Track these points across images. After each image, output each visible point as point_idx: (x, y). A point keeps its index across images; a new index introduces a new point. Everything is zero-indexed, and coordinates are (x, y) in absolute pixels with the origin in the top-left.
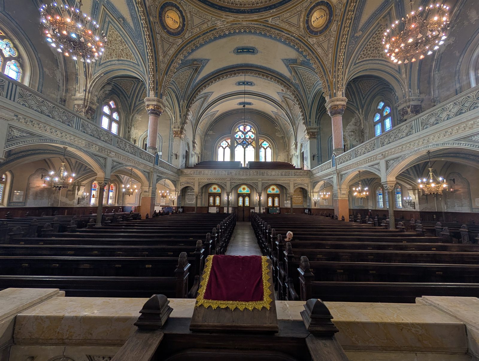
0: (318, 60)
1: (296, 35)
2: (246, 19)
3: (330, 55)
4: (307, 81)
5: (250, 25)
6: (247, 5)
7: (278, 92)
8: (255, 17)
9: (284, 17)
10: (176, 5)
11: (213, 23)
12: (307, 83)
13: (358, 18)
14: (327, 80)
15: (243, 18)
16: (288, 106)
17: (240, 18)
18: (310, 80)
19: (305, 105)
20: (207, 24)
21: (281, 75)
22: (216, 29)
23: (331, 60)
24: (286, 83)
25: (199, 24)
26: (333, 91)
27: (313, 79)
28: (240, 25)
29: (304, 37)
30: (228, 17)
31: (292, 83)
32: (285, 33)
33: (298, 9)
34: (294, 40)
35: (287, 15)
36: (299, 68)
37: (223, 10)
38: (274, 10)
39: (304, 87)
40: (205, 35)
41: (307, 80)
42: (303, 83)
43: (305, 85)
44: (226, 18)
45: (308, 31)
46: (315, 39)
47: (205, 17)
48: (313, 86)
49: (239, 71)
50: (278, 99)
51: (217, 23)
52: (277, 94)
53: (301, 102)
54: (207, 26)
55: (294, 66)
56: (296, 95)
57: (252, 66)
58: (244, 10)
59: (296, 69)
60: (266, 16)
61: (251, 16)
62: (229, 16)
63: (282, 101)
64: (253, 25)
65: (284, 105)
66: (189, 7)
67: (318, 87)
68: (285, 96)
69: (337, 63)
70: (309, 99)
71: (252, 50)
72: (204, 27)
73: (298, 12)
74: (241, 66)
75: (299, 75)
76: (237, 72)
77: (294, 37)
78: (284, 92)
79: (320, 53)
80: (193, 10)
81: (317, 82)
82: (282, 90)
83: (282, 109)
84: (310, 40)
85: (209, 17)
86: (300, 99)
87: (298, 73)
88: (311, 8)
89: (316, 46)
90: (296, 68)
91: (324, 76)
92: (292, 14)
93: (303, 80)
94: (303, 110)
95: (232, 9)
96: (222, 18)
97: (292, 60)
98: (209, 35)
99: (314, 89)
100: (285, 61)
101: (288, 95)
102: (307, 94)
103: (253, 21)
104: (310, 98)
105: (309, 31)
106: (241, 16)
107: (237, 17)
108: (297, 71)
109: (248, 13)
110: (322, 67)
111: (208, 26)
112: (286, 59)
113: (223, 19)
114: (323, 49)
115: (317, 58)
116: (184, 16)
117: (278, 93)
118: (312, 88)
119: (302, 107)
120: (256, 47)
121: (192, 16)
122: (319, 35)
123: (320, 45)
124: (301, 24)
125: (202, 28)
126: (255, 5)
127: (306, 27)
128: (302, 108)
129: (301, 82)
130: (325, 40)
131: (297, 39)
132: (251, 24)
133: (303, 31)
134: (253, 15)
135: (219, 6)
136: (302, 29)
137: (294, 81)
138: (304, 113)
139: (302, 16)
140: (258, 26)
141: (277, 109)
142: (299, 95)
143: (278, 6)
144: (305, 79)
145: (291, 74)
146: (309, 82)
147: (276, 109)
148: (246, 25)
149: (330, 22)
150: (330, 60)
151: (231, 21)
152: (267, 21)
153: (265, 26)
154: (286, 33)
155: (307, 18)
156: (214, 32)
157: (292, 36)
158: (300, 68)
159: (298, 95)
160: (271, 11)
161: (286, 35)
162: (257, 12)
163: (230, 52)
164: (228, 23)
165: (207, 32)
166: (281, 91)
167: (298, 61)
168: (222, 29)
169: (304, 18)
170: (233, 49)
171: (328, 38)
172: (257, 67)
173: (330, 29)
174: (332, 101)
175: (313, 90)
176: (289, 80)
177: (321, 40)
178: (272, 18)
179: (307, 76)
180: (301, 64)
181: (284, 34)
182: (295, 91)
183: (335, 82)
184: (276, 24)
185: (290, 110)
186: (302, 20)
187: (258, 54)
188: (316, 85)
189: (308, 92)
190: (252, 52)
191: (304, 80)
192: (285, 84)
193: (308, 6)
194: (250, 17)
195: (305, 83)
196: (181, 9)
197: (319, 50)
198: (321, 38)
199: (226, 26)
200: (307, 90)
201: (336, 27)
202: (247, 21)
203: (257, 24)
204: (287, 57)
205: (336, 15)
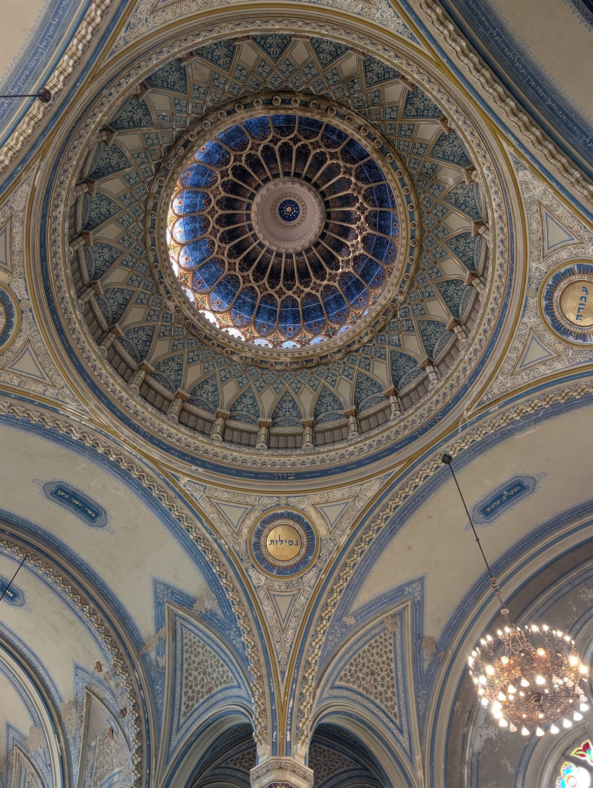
0: (259, 628)
1: (226, 544)
2: (135, 445)
3: (290, 632)
4: (195, 673)
5: (136, 460)
6: (148, 424)
7: (82, 664)
8: (156, 454)
9: (216, 494)
10: (11, 306)
11: (60, 397)
12: (191, 678)
13: (354, 588)
14: (272, 695)
15: (129, 438)
16: (87, 727)
17: (122, 433)
18: (205, 673)
19: (157, 748)
20: (44, 388)
21: (124, 618)
22: (57, 411)
23: (291, 646)
24: (126, 648)
25: (27, 375)
26: (285, 735)
27: (215, 676)
28: (114, 445)
29: (242, 560)
30: (98, 412)
31: (143, 657)
32: (203, 525)
33: (248, 499)
34: (216, 553)
35: (223, 495)
36: (187, 625)
37: (96, 394)
38: (201, 470)
39: (178, 688)
40: (21, 403)
41: (196, 669)
42: (179, 673)
43: (184, 681)
44: (93, 411)
45: (254, 553)
46: (263, 578)
47: (51, 373)
48: (206, 697)
49: (13, 540)
50: (61, 689)
51: (66, 403)
52: (71, 670)
53: (148, 731)
54: (41, 391)
55: (181, 613)
56: (140, 702)
57: (59, 548)
58: (139, 427)
59: (178, 624)
60: (179, 467)
61: (148, 447)
62: (103, 413)
63: (76, 703)
64: (143, 466)
65: (72, 720)
66: (36, 333)
67: (223, 703)
68: (94, 689)
69: (303, 662)
70: (178, 731)
71: (94, 512)
72: (33, 388)
73: (247, 504)
74: (33, 531)
75: (179, 645)
76: (9, 538)
77: (219, 545)
78: (101, 675)
79: (268, 614)
80: (39, 344)
81: (226, 689)
82: (99, 666)
83: (56, 732)
84: (252, 573)
85: (61, 381)
86: (147, 721)
87: (179, 638)
88: (274, 515)
89: (261, 594)
90: (179, 621)
91: (265, 680)
92: (234, 501)
93: (182, 664)
94: (145, 764)
95: (115, 407)
96: (87, 405)
97: (181, 594)
98: (31, 411)
99: (206, 705)
100: (162, 587)
101: (109, 689)
102: (176, 711)
103: (147, 456)
104: (183, 730)
105: (256, 554)
106: (126, 432)
107: (117, 427)
108: (179, 631)
109: (144, 436)
110: (265, 652)
111: (44, 394)
112: (164, 584)
113: (86, 408)
114: (277, 611)
115: (257, 624)
116: (9, 336)
117: (77, 667)
118: (201, 701)
119: (145, 751)
120: (111, 512)
121: (23, 350)
122: (274, 574)
123: (271, 597)
124: (245, 531)
125: (27, 386)
126: (165, 436)
127: (253, 541)
128: (145, 754)
129: (175, 671)
130: (285, 594)
131: (224, 553)
132: (140, 459)
133: (243, 545)
134: (153, 448)
135: (91, 381)
136: (242, 541)
137: (153, 655)
138: (144, 779)
139: (252, 516)
140: (151, 473)
141: (38, 723)
142: (149, 704)
143: (210, 469)
144: (189, 665)
145: (157, 631)
146: (199, 678)
147: (30, 723)
148: (127, 453)
149: (306, 563)
150: (288, 645)
151: (100, 425)
152: (176, 478)
153: (167, 483)
154: (205, 528)
155: (261, 526)
156: (48, 414)
157: (216, 540)
158: (192, 628)
159: (145, 705)
160: (194, 468)
161: (204, 530)
162: (162, 448)
163: (34, 481)
164: (91, 420)
165: (32, 402)
166: (91, 668)
167: (196, 606)
168: (71, 422)
169: (255, 523)
170: (49, 479)
171: (293, 593)
172: (72, 559)
173: (302, 577)
174: (280, 768)
175: (201, 710)
176: (139, 644)
177: (278, 588)
178: (189, 479)
179: (201, 656)
180: (202, 618)
181: (200, 525)
182: (141, 688)
183: (292, 708)
184: (192, 495)
185: (86, 746)
186: (249, 523)
187: (101, 531)
188: (220, 696)
189: (183, 708)
190: (90, 516)
191: (185, 666)
192: (122, 650)
193: (270, 506)
194: (144, 446)
195: (185, 674)
196: (15, 320)
197: (267, 608)
198: (278, 584)
199: (83, 422)
200: (184, 699)
201: (314, 580)
202: (135, 448)
203: (151, 469)
204: (171, 580)
205: (319, 557)
